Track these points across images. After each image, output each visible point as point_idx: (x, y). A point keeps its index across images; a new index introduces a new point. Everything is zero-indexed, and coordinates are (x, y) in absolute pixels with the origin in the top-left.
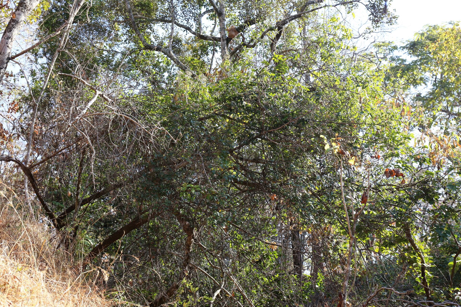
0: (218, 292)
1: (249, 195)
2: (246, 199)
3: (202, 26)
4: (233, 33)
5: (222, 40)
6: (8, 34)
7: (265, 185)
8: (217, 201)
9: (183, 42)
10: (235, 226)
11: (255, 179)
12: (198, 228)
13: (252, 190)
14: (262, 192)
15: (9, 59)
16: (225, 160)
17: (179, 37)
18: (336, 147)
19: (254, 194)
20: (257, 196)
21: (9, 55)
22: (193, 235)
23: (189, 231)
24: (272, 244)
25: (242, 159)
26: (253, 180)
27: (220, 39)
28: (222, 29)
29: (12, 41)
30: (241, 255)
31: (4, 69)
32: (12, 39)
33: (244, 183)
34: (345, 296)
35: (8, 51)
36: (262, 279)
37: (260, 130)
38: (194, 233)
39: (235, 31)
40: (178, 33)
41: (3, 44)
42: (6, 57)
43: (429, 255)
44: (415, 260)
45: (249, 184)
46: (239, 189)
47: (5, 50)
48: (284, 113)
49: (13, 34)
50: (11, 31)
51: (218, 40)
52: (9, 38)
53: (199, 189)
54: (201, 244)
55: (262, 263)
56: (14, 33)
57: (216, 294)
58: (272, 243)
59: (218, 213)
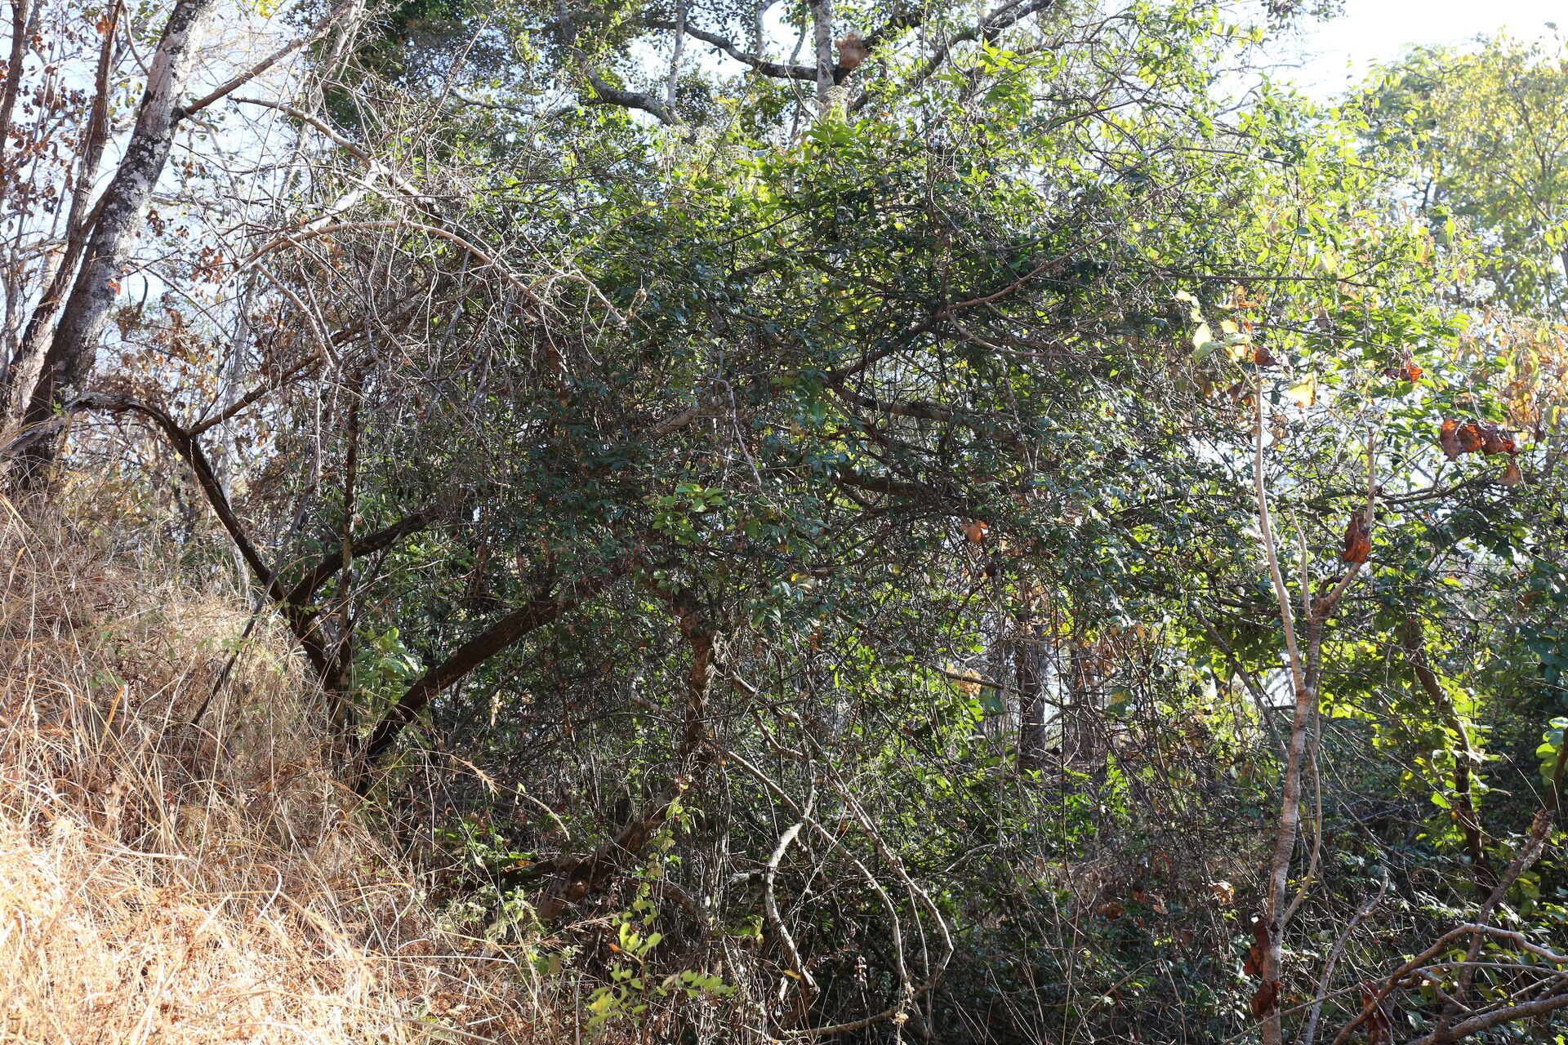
0: (794, 831)
1: (894, 525)
2: (884, 538)
3: (765, 39)
4: (855, 55)
5: (820, 74)
6: (174, 36)
7: (949, 491)
8: (784, 542)
9: (714, 94)
10: (849, 620)
11: (916, 471)
12: (727, 629)
13: (906, 508)
14: (937, 513)
15: (180, 114)
16: (810, 402)
17: (701, 75)
18: (1239, 336)
19: (913, 519)
20: (920, 530)
21: (178, 102)
22: (713, 653)
23: (700, 640)
24: (966, 679)
25: (870, 404)
26: (907, 475)
27: (815, 71)
28: (822, 43)
29: (186, 59)
30: (869, 709)
31: (163, 143)
32: (185, 53)
33: (879, 485)
34: (1276, 930)
35: (176, 88)
36: (934, 783)
37: (934, 307)
38: (716, 646)
39: (859, 48)
40: (699, 65)
41: (161, 69)
42: (171, 106)
43: (1479, 722)
44: (1438, 739)
45: (895, 489)
46: (861, 503)
47: (167, 85)
48: (1015, 243)
49: (191, 38)
50: (182, 28)
51: (812, 75)
52: (176, 49)
53: (720, 501)
54: (739, 678)
55: (934, 736)
56: (192, 36)
57: (785, 841)
58: (967, 674)
59: (785, 584)
